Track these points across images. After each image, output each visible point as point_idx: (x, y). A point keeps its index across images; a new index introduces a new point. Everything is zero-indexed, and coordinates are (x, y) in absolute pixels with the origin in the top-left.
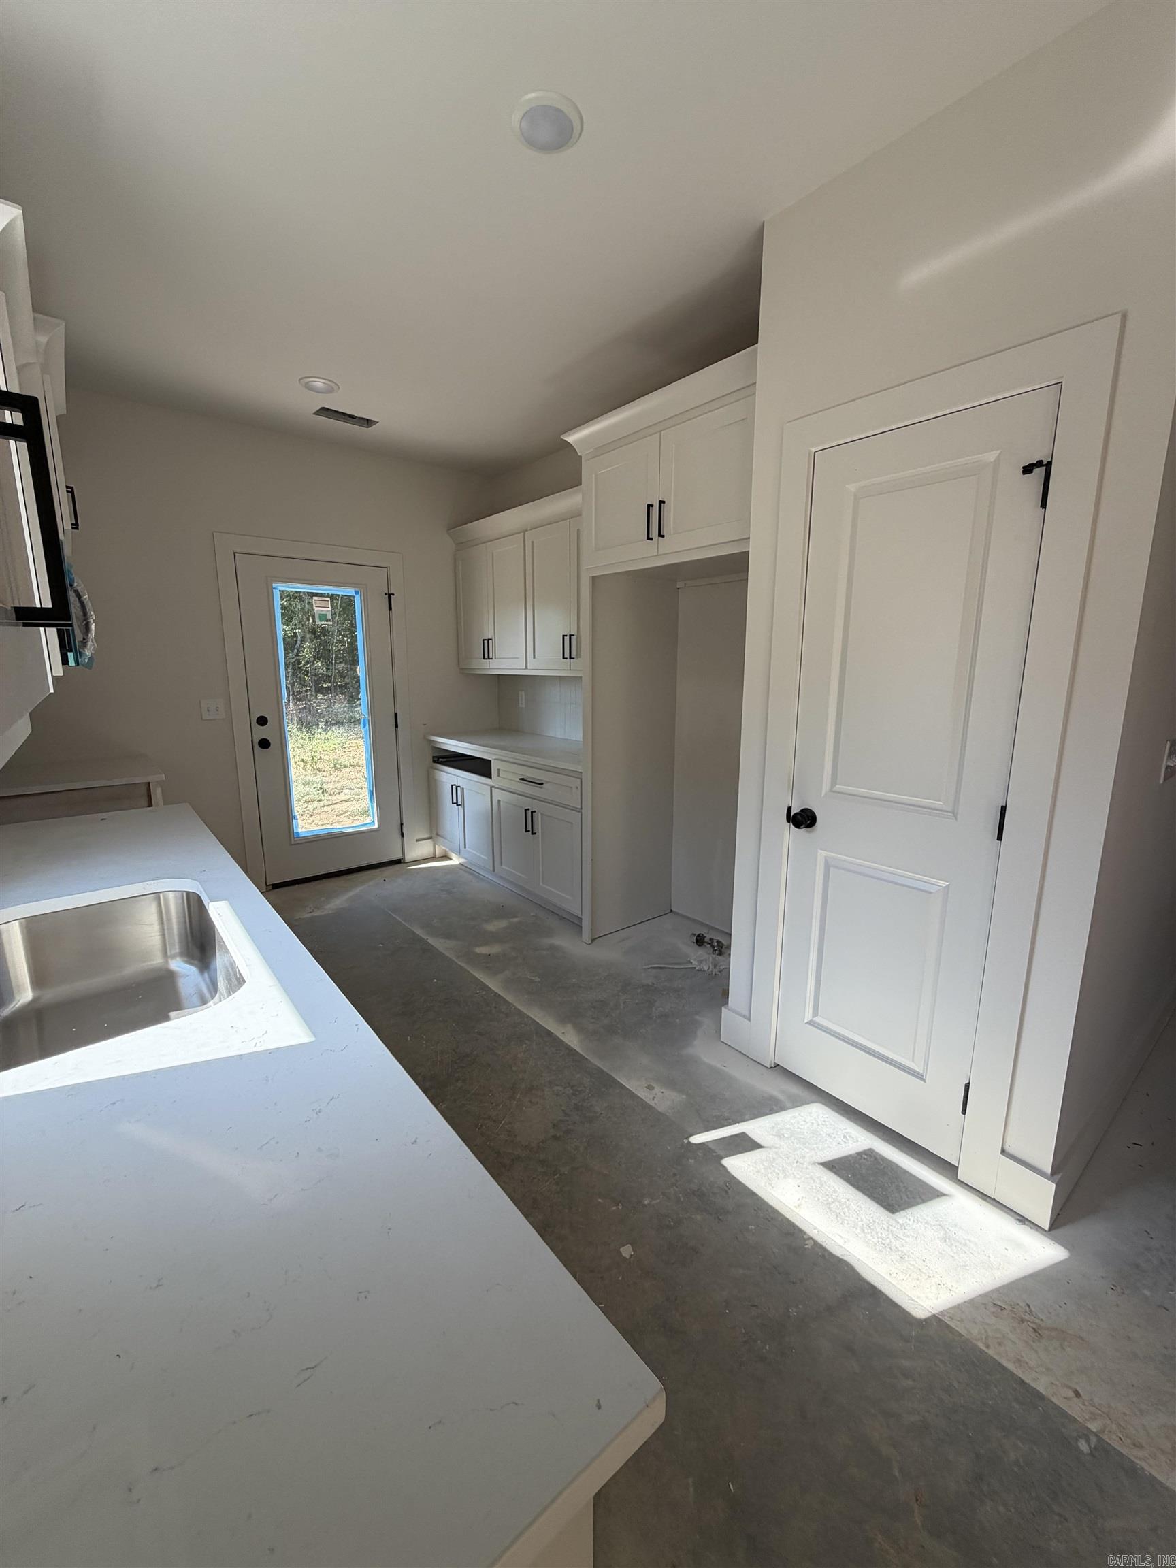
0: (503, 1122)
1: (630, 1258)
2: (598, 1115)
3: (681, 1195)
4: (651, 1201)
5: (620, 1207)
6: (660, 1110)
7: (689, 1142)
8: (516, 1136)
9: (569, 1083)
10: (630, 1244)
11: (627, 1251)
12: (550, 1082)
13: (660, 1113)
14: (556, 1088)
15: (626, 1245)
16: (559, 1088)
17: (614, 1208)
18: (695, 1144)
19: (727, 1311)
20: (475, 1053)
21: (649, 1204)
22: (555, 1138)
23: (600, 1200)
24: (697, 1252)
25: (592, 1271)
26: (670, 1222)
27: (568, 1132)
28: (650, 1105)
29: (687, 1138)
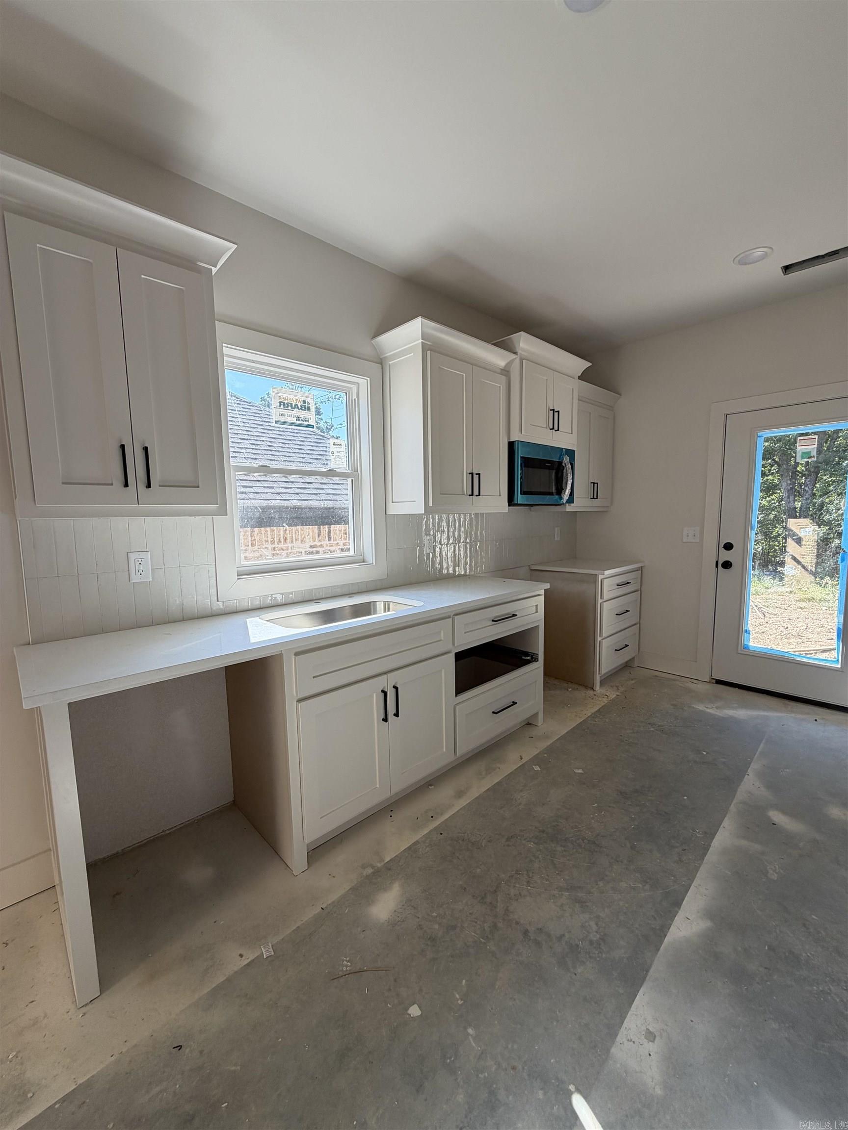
0: (529, 888)
1: (408, 1014)
2: (572, 970)
3: (486, 1074)
4: (471, 1035)
5: (460, 1002)
6: (613, 1050)
7: (569, 1094)
8: (517, 900)
9: (605, 934)
10: (421, 1015)
11: (415, 1011)
12: (598, 917)
13: (608, 1051)
14: (592, 924)
15: (420, 1010)
16: (594, 928)
17: (457, 996)
18: (571, 1104)
19: (355, 1123)
20: (604, 849)
21: (468, 1034)
22: (526, 933)
23: (464, 981)
24: (418, 1091)
25: (395, 980)
26: (450, 1058)
27: (538, 943)
28: (617, 1035)
29: (578, 1091)
